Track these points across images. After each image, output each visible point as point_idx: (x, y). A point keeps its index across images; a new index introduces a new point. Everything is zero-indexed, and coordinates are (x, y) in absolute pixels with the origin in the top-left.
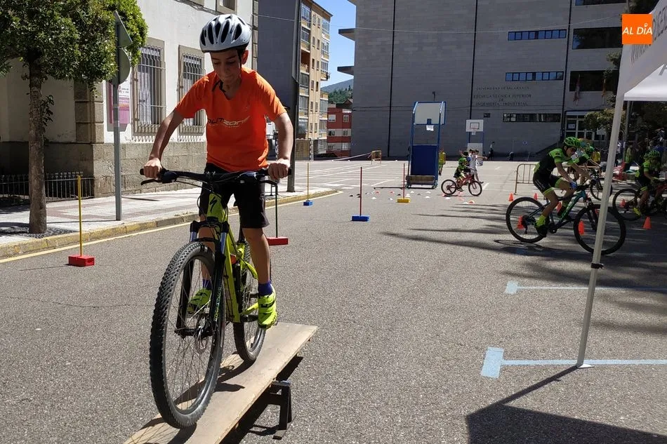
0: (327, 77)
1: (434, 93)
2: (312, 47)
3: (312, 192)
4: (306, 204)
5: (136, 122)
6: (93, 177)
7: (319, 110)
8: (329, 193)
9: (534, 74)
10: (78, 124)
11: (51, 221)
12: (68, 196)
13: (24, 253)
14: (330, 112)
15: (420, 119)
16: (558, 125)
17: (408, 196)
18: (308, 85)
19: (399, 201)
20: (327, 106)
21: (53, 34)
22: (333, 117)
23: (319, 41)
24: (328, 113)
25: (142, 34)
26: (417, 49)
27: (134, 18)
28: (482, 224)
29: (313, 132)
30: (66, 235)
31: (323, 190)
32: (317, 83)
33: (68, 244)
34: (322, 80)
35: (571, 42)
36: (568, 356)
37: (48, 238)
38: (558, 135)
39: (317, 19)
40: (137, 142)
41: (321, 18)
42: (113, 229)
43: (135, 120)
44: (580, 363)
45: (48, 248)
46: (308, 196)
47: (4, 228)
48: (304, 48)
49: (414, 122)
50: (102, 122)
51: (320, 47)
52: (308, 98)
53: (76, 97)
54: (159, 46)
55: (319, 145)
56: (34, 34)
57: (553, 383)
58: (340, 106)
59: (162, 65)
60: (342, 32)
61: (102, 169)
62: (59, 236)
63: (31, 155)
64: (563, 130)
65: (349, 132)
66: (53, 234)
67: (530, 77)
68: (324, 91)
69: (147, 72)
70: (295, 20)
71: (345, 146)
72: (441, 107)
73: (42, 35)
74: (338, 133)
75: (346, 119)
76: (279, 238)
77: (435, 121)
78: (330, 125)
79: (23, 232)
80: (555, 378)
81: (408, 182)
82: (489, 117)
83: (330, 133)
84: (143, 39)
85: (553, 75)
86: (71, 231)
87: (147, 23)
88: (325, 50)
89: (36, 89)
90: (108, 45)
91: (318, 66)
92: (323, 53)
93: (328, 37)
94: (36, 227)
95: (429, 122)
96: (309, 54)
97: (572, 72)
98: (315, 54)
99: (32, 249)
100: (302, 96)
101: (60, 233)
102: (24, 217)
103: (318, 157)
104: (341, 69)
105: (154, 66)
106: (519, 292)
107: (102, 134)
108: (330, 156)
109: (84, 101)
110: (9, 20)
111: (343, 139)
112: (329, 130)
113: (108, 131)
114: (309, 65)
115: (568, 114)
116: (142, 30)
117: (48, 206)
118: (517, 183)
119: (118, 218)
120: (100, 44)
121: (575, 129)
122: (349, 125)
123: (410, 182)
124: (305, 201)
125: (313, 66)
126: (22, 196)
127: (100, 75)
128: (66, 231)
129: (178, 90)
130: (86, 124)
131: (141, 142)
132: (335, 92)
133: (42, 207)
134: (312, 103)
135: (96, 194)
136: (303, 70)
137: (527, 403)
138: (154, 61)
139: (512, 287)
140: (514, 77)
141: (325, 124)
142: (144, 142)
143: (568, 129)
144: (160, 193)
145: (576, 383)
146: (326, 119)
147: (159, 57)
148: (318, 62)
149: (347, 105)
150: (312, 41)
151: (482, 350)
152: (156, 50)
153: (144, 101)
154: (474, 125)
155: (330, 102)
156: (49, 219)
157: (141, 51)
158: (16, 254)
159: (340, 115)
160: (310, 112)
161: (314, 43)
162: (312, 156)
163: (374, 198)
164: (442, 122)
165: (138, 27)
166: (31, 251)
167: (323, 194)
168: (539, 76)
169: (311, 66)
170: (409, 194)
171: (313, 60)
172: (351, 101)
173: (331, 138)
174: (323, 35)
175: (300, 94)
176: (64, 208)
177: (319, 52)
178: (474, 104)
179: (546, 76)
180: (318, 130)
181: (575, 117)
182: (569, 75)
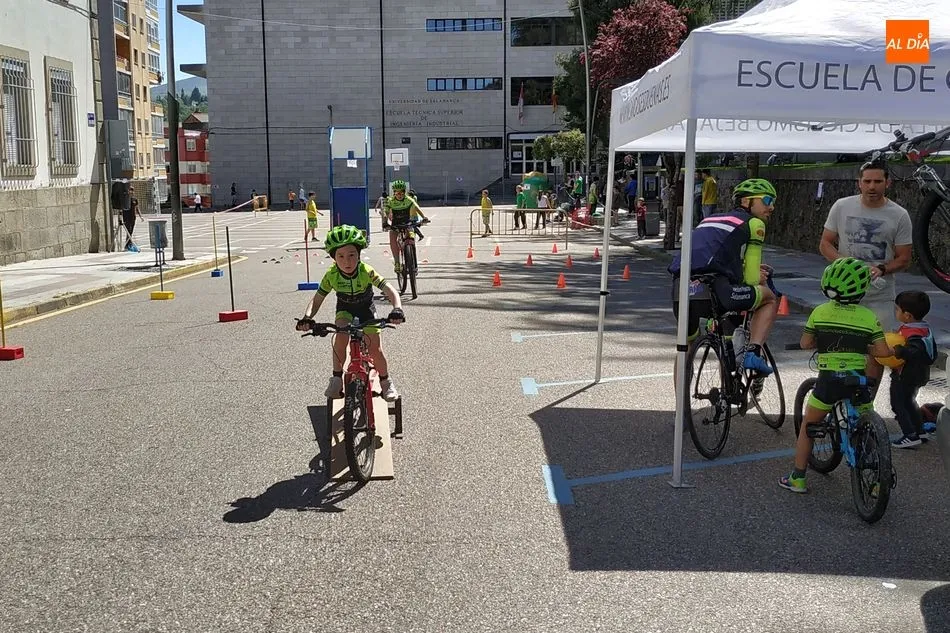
0: (159, 80)
1: (330, 108)
2: (131, 30)
7: (151, 131)
9: (465, 81)
15: (338, 152)
16: (498, 155)
18: (131, 91)
20: (164, 125)
23: (141, 21)
24: (165, 137)
26: (299, 40)
29: (145, 168)
32: (145, 88)
34: (151, 83)
35: (509, 38)
38: (500, 167)
48: (118, 32)
49: (331, 155)
51: (145, 31)
52: (133, 112)
60: (182, 10)
64: (506, 160)
67: (459, 84)
75: (192, 145)
77: (358, 154)
82: (409, 142)
91: (144, 62)
92: (150, 40)
93: (156, 15)
95: (351, 156)
96: (129, 41)
97: (512, 79)
98: (137, 42)
100: (122, 110)
104: (185, 68)
106: (525, 340)
111: (191, 178)
114: (129, 60)
115: (512, 137)
118: (472, 234)
121: (521, 159)
125: (136, 60)
134: (139, 120)
136: (120, 67)
139: (517, 337)
140: (439, 84)
141: (162, 153)
143: (513, 159)
145: (598, 392)
146: (164, 146)
148: (143, 55)
150: (131, 22)
154: (397, 157)
160: (138, 136)
161: (134, 24)
164: (369, 156)
168: (470, 84)
169: (133, 61)
171: (136, 51)
174: (148, 11)
175: (120, 106)
177: (144, 38)
178: (387, 124)
179: (480, 83)
180: (152, 164)
181: (520, 141)
182: (509, 83)
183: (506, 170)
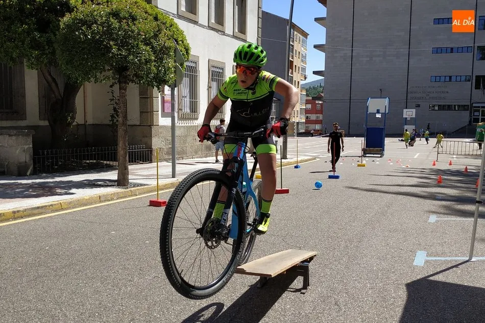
0: (305, 78)
1: (381, 90)
2: (294, 57)
3: (299, 159)
4: (296, 167)
5: (180, 111)
6: (151, 148)
8: (310, 160)
9: (450, 77)
10: (141, 112)
11: (132, 178)
12: (135, 162)
13: (118, 199)
14: (307, 102)
15: (371, 109)
16: (467, 113)
17: (364, 162)
19: (359, 166)
20: (305, 98)
21: (138, 57)
22: (309, 106)
23: (299, 52)
24: (306, 104)
25: (187, 53)
26: (368, 59)
27: (183, 43)
28: (415, 181)
29: (296, 117)
30: (142, 187)
31: (306, 158)
32: (298, 82)
33: (144, 193)
34: (301, 80)
35: (475, 56)
36: (464, 255)
37: (132, 189)
38: (467, 120)
39: (298, 37)
40: (181, 125)
41: (301, 36)
42: (171, 183)
43: (180, 109)
44: (471, 258)
45: (132, 196)
46: (297, 162)
47: (100, 183)
49: (367, 111)
50: (158, 111)
51: (300, 57)
53: (140, 95)
54: (195, 60)
55: (300, 126)
56: (126, 57)
57: (454, 269)
58: (314, 99)
59: (198, 73)
60: (315, 47)
61: (158, 143)
62: (138, 188)
63: (119, 135)
64: (471, 116)
65: (321, 117)
66: (134, 187)
67: (448, 79)
68: (303, 88)
69: (188, 77)
70: (288, 42)
71: (318, 127)
72: (386, 101)
73: (131, 57)
74: (313, 117)
75: (319, 107)
76: (283, 189)
77: (382, 111)
78: (307, 111)
79: (114, 185)
80: (456, 266)
81: (364, 153)
82: (419, 107)
83: (307, 118)
84: (188, 56)
85: (463, 78)
86: (145, 185)
87: (190, 46)
88: (304, 59)
89: (123, 91)
90: (171, 63)
91: (299, 71)
92: (302, 61)
93: (306, 50)
94: (122, 182)
95: (378, 112)
96: (293, 62)
97: (476, 76)
98: (297, 62)
99: (122, 196)
101: (138, 186)
102: (113, 175)
103: (300, 135)
104: (315, 73)
105: (193, 73)
106: (437, 222)
107: (158, 120)
108: (307, 134)
109: (146, 99)
110: (111, 47)
111: (316, 122)
112: (307, 115)
113: (162, 117)
114: (292, 70)
115: (474, 105)
116: (187, 50)
117: (130, 167)
118: (438, 153)
119: (173, 176)
120: (166, 62)
121: (479, 116)
122: (321, 112)
123: (365, 152)
124: (295, 165)
125: (295, 70)
126: (105, 162)
127: (165, 82)
128: (141, 185)
129: (208, 89)
130: (147, 112)
131: (183, 125)
132: (310, 88)
133: (126, 169)
135: (153, 160)
137: (440, 278)
138: (190, 70)
139: (433, 218)
140: (437, 79)
141: (304, 111)
142: (185, 125)
143: (474, 116)
144: (196, 159)
145: (467, 269)
146: (305, 107)
147: (196, 67)
148: (299, 67)
149: (319, 98)
151: (414, 252)
152: (194, 62)
153: (186, 97)
154: (409, 113)
155: (307, 95)
156: (130, 177)
157: (186, 64)
158: (112, 199)
159: (314, 105)
161: (296, 54)
162: (295, 134)
163: (341, 163)
164: (387, 111)
165: (185, 48)
166: (122, 198)
167: (306, 161)
168: (453, 79)
170: (365, 161)
171: (296, 66)
172: (323, 95)
173: (308, 121)
174: (302, 48)
176: (137, 169)
177: (300, 60)
178: (409, 98)
179: (458, 78)
180: (299, 115)
181: (479, 107)
182: (474, 78)
183: (470, 122)
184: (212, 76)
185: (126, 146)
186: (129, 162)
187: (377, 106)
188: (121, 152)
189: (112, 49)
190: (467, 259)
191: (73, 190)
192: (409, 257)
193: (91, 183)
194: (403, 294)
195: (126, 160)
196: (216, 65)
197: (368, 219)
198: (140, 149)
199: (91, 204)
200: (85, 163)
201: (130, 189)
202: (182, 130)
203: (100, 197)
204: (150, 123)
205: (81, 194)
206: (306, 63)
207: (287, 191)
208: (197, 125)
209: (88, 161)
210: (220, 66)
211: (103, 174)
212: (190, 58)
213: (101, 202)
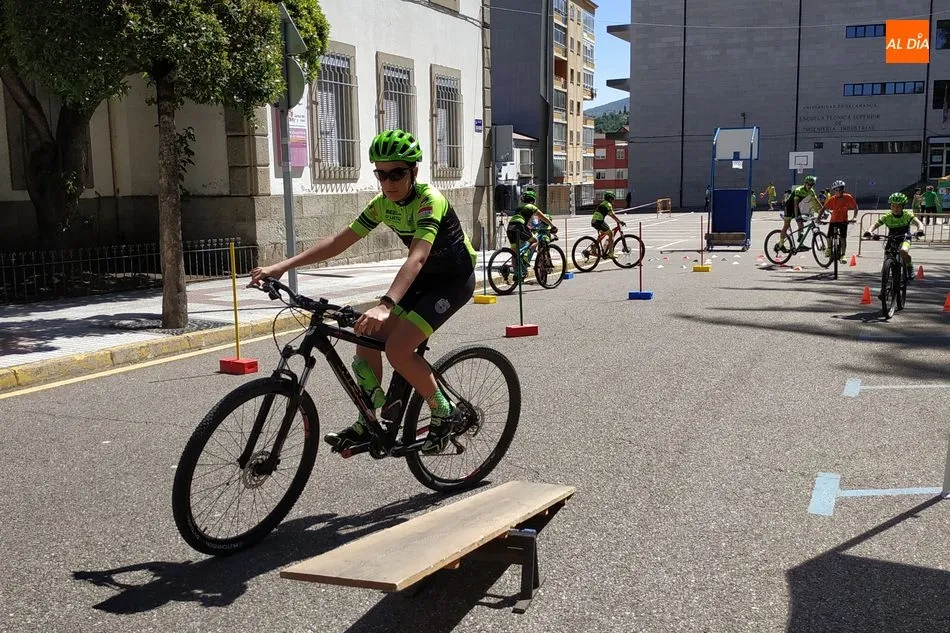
0: (593, 96)
1: (743, 115)
2: (569, 52)
4: (564, 277)
5: (317, 164)
6: (255, 244)
7: (581, 142)
9: (884, 85)
10: (231, 168)
11: (194, 309)
12: (220, 274)
13: (156, 357)
14: (598, 144)
15: (723, 152)
16: (916, 159)
17: (708, 262)
18: (566, 107)
19: (696, 270)
20: (593, 136)
21: (189, 38)
22: (602, 152)
23: (579, 43)
24: (595, 147)
25: (322, 36)
26: (718, 53)
27: (310, 13)
28: (811, 299)
29: (575, 174)
30: (216, 330)
32: (579, 104)
33: (220, 343)
34: (585, 99)
35: (934, 39)
36: (930, 482)
38: (918, 171)
39: (576, 12)
40: (319, 193)
41: (582, 10)
42: (285, 319)
43: (315, 160)
45: (191, 349)
47: (125, 322)
48: (557, 54)
49: (714, 156)
50: (268, 165)
51: (582, 53)
52: (566, 125)
53: (227, 129)
54: (347, 54)
55: (583, 193)
56: (162, 37)
57: (909, 521)
58: (611, 137)
59: (353, 81)
60: (611, 30)
61: (268, 232)
62: (206, 331)
63: (161, 215)
64: (925, 164)
65: (625, 173)
66: (199, 329)
67: (878, 88)
68: (588, 115)
69: (331, 91)
70: (543, 14)
72: (752, 135)
73: (173, 38)
74: (610, 174)
75: (621, 155)
76: (524, 326)
77: (745, 155)
78: (597, 163)
79: (154, 327)
80: (912, 513)
81: (708, 242)
82: (822, 147)
83: (598, 176)
84: (323, 43)
85: (910, 87)
86: (224, 324)
87: (329, 20)
88: (588, 55)
89: (167, 118)
90: (272, 53)
91: (579, 80)
92: (586, 60)
93: (592, 37)
94: (172, 319)
95: (737, 157)
96: (566, 62)
97: (936, 83)
98: (574, 63)
99: (166, 351)
100: (557, 123)
101: (207, 327)
102: (154, 305)
103: (582, 210)
104: (611, 83)
105: (340, 83)
106: (863, 394)
107: (267, 182)
109: (240, 134)
110: (124, 18)
111: (617, 184)
112: (598, 171)
113: (276, 177)
114: (566, 79)
115: (932, 141)
116: (321, 31)
117: (189, 288)
120: (259, 51)
121: (942, 163)
122: (625, 164)
123: (711, 242)
125: (572, 79)
126: (152, 275)
127: (261, 96)
128: (217, 324)
129: (378, 117)
130: (243, 168)
131: (325, 193)
132: (605, 116)
133: (180, 289)
134: (571, 132)
136: (557, 85)
137: (871, 549)
138: (341, 76)
139: (853, 386)
140: (856, 89)
141: (591, 161)
142: (330, 193)
143: (932, 163)
144: (356, 265)
145: (941, 520)
146: (593, 155)
147: (348, 70)
148: (579, 74)
149: (621, 135)
150: (569, 44)
151: (810, 478)
152: (343, 59)
153: (327, 133)
154: (801, 160)
155: (598, 130)
156: (191, 306)
157: (321, 61)
158: (143, 359)
159: (611, 149)
160: (569, 146)
161: (572, 47)
162: (573, 209)
163: (660, 266)
164: (755, 156)
165: (316, 25)
166: (166, 355)
168: (889, 88)
169: (569, 80)
170: (709, 260)
171: (572, 71)
172: (627, 128)
173: (600, 182)
174: (585, 35)
175: (555, 120)
176: (215, 290)
177: (580, 59)
178: (800, 130)
179: (900, 88)
180: (581, 170)
181: (941, 145)
182: (931, 86)
183: (924, 175)
184: (386, 88)
185: (177, 240)
186: (187, 273)
187: (735, 145)
188: (167, 254)
189: (128, 20)
190: (938, 491)
191: (58, 341)
192: (797, 492)
193: (104, 324)
194: (779, 602)
195: (179, 271)
196: (391, 63)
197: (706, 392)
198: (218, 246)
199: (91, 371)
200: (112, 279)
201: (188, 334)
202: (323, 203)
203: (112, 355)
204: (251, 190)
205: (69, 348)
206: (593, 66)
207: (533, 331)
208: (355, 192)
209: (120, 275)
210: (401, 66)
211: (141, 301)
212: (329, 49)
213: (114, 365)
